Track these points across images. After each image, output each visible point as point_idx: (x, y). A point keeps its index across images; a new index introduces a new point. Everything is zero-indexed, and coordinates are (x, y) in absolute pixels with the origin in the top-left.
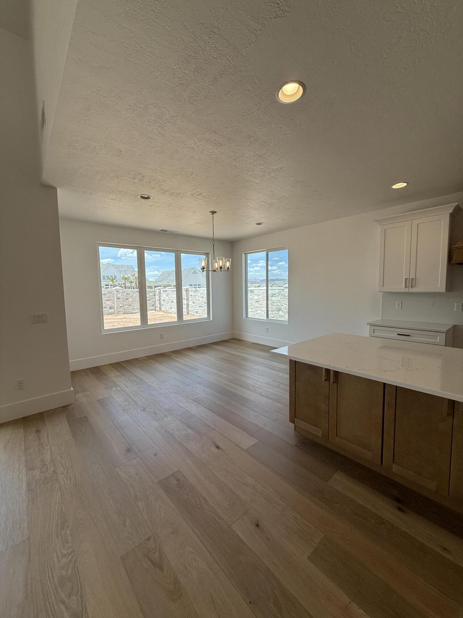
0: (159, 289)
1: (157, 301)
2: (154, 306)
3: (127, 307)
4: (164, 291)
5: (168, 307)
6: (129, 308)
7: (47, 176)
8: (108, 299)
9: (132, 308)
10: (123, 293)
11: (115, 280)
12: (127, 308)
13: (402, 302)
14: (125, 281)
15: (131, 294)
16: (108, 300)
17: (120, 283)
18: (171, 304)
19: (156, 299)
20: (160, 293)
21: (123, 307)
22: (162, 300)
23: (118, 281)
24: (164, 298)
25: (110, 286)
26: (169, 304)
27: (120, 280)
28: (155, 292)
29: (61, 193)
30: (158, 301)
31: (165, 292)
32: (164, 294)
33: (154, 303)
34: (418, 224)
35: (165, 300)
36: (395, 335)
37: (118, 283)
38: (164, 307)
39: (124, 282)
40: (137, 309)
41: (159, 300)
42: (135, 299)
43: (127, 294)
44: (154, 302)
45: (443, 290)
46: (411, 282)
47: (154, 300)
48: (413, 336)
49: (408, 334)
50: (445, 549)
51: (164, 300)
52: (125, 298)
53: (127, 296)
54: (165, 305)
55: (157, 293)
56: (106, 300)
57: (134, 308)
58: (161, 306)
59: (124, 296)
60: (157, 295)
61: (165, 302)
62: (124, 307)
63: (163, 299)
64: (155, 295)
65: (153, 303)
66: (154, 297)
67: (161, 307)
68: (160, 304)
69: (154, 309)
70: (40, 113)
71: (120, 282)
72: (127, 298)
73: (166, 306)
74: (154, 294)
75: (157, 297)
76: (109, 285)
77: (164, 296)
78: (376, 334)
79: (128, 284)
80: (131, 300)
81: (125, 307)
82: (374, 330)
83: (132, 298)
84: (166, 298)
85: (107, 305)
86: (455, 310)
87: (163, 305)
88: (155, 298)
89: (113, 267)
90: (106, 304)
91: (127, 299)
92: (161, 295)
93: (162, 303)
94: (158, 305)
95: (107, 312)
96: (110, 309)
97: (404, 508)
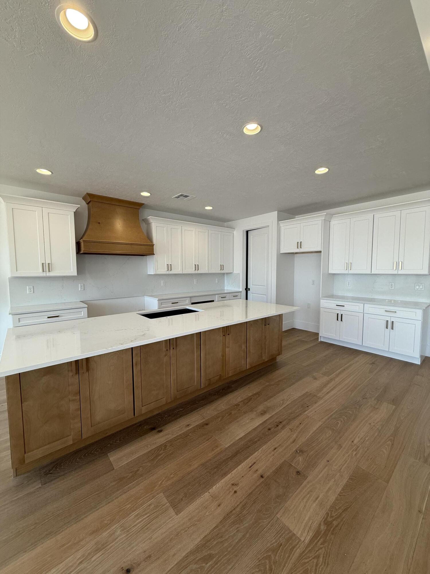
36: (46, 319)
45: (76, 274)
46: (47, 267)
48: (62, 316)
49: (57, 315)
50: (188, 425)
78: (22, 322)
82: (18, 319)
86: (79, 290)
97: (160, 429)
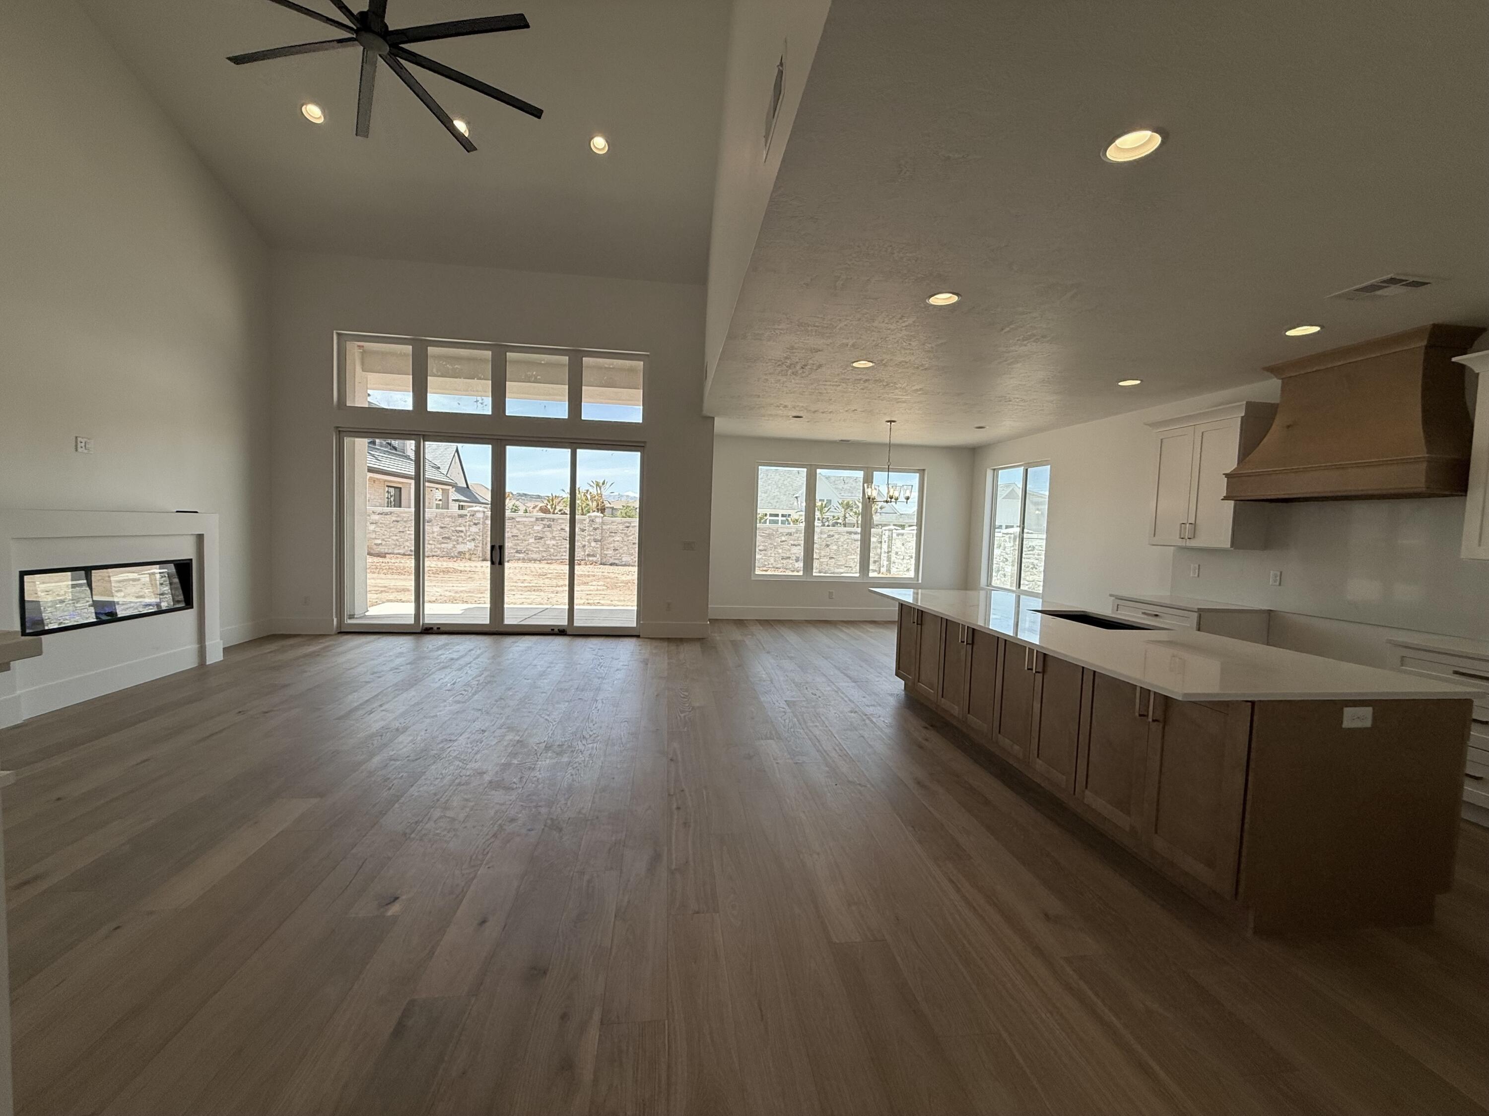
0: (889, 530)
1: (883, 555)
2: (877, 563)
3: (826, 560)
4: (898, 535)
5: (903, 567)
6: (829, 563)
7: (707, 411)
8: (795, 543)
9: (835, 564)
10: (821, 534)
11: (826, 509)
12: (826, 563)
13: (1199, 566)
14: (845, 511)
15: (837, 536)
16: (794, 545)
17: (836, 515)
18: (909, 561)
19: (883, 550)
20: (890, 538)
21: (818, 559)
22: (894, 552)
23: (832, 512)
24: (897, 548)
25: (780, 518)
26: (905, 561)
27: (835, 509)
28: (882, 536)
29: (717, 421)
30: (886, 555)
31: (900, 537)
32: (897, 540)
33: (879, 558)
34: (1203, 433)
35: (899, 553)
37: (832, 514)
38: (896, 566)
39: (843, 512)
40: (843, 567)
41: (888, 552)
42: (842, 546)
43: (830, 536)
44: (877, 554)
45: (1228, 545)
47: (879, 551)
51: (897, 553)
52: (824, 543)
53: (828, 539)
54: (899, 563)
55: (885, 538)
56: (792, 545)
57: (839, 563)
58: (890, 564)
59: (823, 539)
60: (885, 542)
61: (898, 557)
62: (821, 560)
63: (896, 550)
64: (881, 542)
65: (877, 557)
66: (879, 545)
67: (890, 566)
68: (889, 559)
69: (877, 569)
70: (705, 365)
71: (837, 513)
72: (828, 543)
73: (900, 565)
74: (880, 540)
75: (885, 546)
76: (777, 515)
77: (897, 544)
79: (851, 518)
80: (835, 547)
81: (824, 560)
82: (1118, 605)
83: (836, 545)
84: (901, 549)
85: (791, 554)
87: (894, 563)
88: (881, 548)
89: (826, 481)
90: (790, 551)
91: (827, 546)
92: (893, 542)
93: (893, 559)
94: (885, 563)
95: (790, 566)
96: (797, 562)
